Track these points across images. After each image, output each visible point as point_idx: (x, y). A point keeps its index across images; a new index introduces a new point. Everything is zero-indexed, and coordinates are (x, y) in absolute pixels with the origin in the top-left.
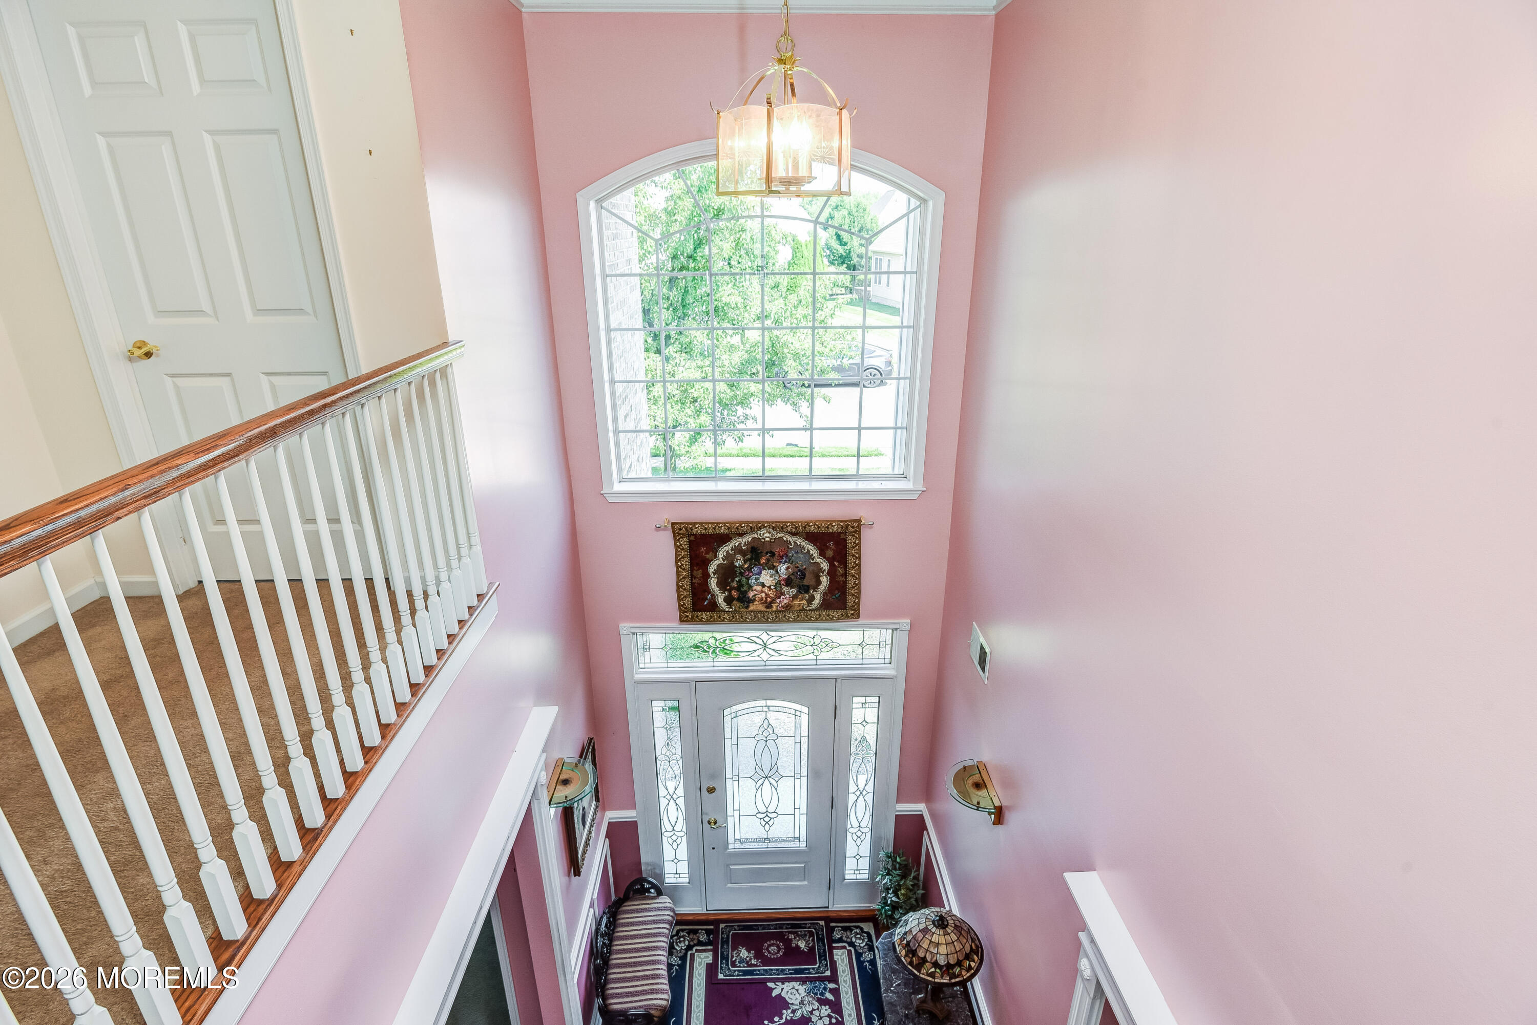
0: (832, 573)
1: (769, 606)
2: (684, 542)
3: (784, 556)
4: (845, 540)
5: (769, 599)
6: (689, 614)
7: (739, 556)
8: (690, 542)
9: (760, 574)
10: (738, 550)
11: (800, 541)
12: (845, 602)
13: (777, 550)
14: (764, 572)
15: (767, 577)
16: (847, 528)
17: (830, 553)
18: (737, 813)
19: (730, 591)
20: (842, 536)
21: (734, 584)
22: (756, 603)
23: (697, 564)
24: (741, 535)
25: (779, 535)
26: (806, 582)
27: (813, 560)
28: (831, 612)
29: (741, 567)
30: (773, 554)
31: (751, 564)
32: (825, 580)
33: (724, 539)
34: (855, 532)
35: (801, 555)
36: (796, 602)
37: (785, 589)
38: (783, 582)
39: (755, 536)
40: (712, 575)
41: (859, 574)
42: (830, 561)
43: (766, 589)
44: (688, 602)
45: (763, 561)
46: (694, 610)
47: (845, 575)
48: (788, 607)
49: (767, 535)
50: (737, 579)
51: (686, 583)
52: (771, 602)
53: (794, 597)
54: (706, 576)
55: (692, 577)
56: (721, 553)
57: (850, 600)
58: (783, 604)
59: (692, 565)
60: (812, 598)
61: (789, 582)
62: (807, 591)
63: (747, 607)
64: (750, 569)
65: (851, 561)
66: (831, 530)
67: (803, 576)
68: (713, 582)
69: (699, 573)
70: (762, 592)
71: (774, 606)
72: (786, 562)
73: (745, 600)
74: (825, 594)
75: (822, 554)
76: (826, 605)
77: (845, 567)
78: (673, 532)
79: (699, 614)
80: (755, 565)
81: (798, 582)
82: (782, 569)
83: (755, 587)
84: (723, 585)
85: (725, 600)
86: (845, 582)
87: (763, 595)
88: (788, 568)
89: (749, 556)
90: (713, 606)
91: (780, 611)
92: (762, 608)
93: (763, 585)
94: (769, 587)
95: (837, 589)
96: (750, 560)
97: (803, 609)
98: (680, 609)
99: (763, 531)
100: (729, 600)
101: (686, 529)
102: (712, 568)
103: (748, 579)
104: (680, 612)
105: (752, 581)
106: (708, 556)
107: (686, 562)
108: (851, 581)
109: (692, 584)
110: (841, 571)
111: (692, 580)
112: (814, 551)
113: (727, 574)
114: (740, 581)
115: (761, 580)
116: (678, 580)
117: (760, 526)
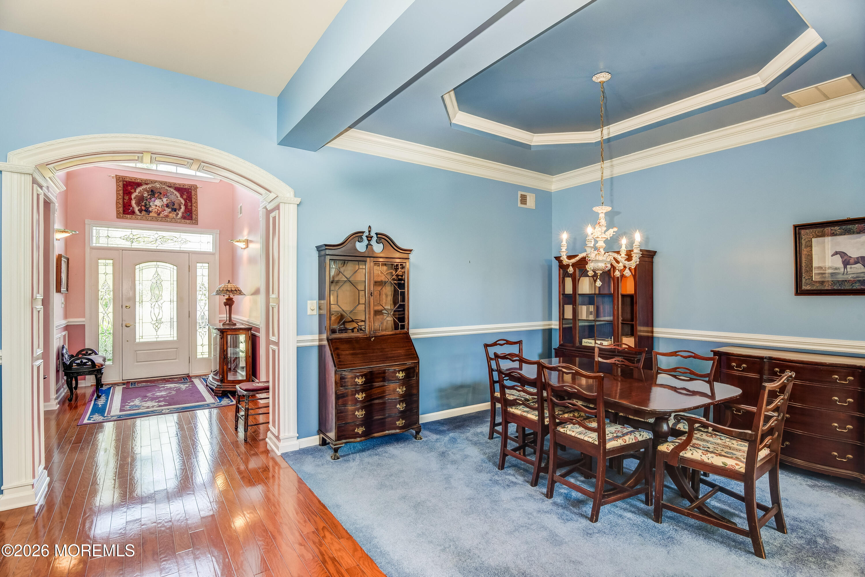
0: (186, 205)
1: (159, 214)
2: (121, 184)
3: (165, 195)
4: (191, 192)
5: (159, 212)
6: (122, 215)
7: (146, 193)
8: (124, 184)
9: (155, 201)
10: (145, 190)
11: (172, 190)
12: (192, 217)
13: (162, 192)
14: (156, 200)
15: (158, 202)
16: (191, 187)
17: (185, 197)
18: (141, 321)
19: (141, 206)
20: (190, 190)
21: (143, 204)
22: (153, 213)
23: (126, 194)
24: (147, 184)
25: (163, 186)
26: (175, 207)
27: (178, 198)
28: (186, 220)
29: (146, 197)
30: (161, 194)
31: (151, 197)
32: (183, 208)
33: (139, 185)
34: (195, 189)
35: (173, 196)
36: (171, 215)
37: (166, 209)
38: (165, 206)
39: (153, 185)
40: (133, 199)
41: (197, 206)
42: (185, 200)
43: (157, 207)
44: (121, 210)
45: (156, 196)
46: (124, 214)
47: (191, 206)
48: (167, 216)
49: (158, 185)
50: (145, 202)
51: (121, 201)
52: (160, 213)
53: (170, 212)
54: (130, 199)
55: (124, 199)
56: (138, 190)
57: (194, 216)
58: (165, 214)
59: (124, 194)
60: (178, 214)
61: (167, 206)
62: (175, 211)
63: (149, 214)
64: (150, 199)
65: (193, 200)
66: (185, 187)
67: (174, 205)
68: (133, 202)
69: (127, 198)
70: (156, 208)
71: (161, 215)
72: (166, 197)
73: (148, 211)
74: (183, 213)
75: (182, 196)
76: (184, 217)
77: (191, 203)
78: (116, 179)
79: (126, 215)
80: (153, 197)
81: (171, 206)
82: (165, 200)
83: (152, 207)
84: (138, 204)
85: (139, 210)
86: (191, 209)
87: (156, 210)
88: (167, 200)
89: (150, 193)
90: (133, 213)
91: (164, 217)
92: (156, 215)
93: (156, 206)
94: (159, 206)
95: (188, 211)
96: (150, 195)
97: (174, 218)
98: (117, 212)
99: (156, 184)
100: (140, 211)
101: (122, 178)
102: (133, 196)
103: (149, 203)
104: (117, 214)
105: (151, 204)
106: (131, 191)
107: (121, 192)
108: (194, 209)
109: (124, 202)
110: (189, 204)
111: (123, 200)
112: (178, 195)
113: (140, 200)
114: (146, 203)
115: (155, 204)
116: (117, 200)
117: (155, 182)
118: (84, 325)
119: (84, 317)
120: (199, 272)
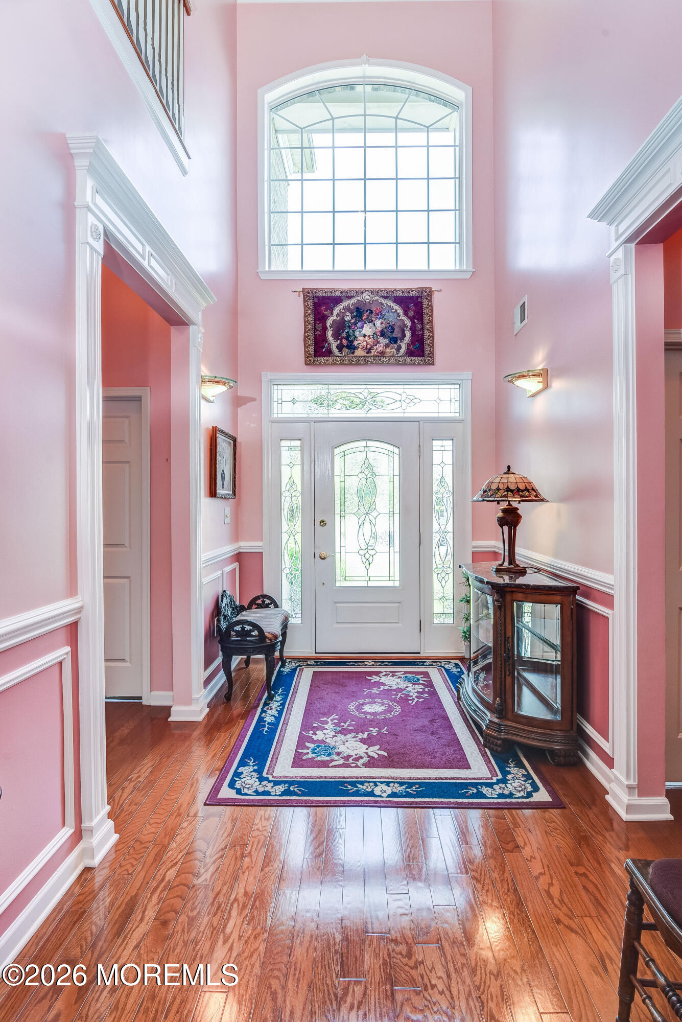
0: (413, 329)
1: (369, 352)
2: (311, 303)
3: (380, 315)
4: (421, 303)
5: (369, 346)
6: (312, 359)
7: (348, 314)
8: (315, 303)
9: (362, 327)
10: (347, 309)
11: (390, 303)
12: (423, 351)
13: (374, 308)
14: (365, 326)
15: (368, 329)
16: (422, 292)
17: (411, 313)
18: (343, 549)
19: (341, 340)
20: (419, 300)
21: (344, 335)
22: (359, 350)
23: (319, 319)
24: (349, 298)
25: (376, 298)
26: (395, 335)
27: (399, 317)
28: (413, 358)
29: (349, 321)
30: (372, 312)
31: (356, 320)
32: (408, 334)
33: (337, 300)
34: (428, 295)
35: (391, 314)
36: (388, 350)
37: (381, 339)
38: (378, 334)
39: (359, 298)
40: (329, 328)
41: (432, 328)
42: (412, 319)
43: (367, 338)
44: (311, 349)
45: (364, 317)
46: (315, 356)
47: (422, 329)
48: (382, 353)
49: (367, 297)
50: (346, 331)
51: (311, 334)
52: (370, 349)
53: (387, 346)
54: (325, 329)
55: (315, 329)
56: (336, 312)
57: (427, 349)
58: (379, 350)
59: (315, 320)
60: (399, 348)
61: (383, 334)
62: (396, 342)
63: (353, 353)
64: (355, 324)
65: (426, 318)
66: (411, 295)
67: (393, 330)
68: (329, 333)
69: (319, 327)
70: (364, 341)
71: (373, 351)
72: (380, 318)
73: (352, 348)
74: (408, 345)
75: (406, 314)
76: (410, 353)
77: (422, 324)
78: (304, 295)
79: (319, 359)
80: (359, 321)
81: (389, 334)
82: (378, 323)
83: (359, 338)
84: (336, 336)
85: (337, 347)
86: (423, 335)
87: (365, 343)
88: (382, 323)
89: (355, 314)
90: (329, 353)
91: (377, 356)
92: (364, 353)
93: (365, 336)
94: (369, 336)
95: (417, 341)
96: (355, 317)
97: (393, 356)
98: (305, 354)
99: (365, 294)
100: (340, 348)
101: (312, 292)
102: (329, 322)
103: (354, 331)
104: (305, 357)
105: (357, 333)
106: (326, 313)
107: (311, 318)
108: (427, 333)
109: (315, 335)
110: (419, 326)
111: (314, 332)
112: (400, 311)
113: (340, 326)
114: (348, 332)
115: (363, 332)
116: (305, 332)
117: (363, 291)
118: (262, 553)
119: (261, 539)
120: (437, 457)
